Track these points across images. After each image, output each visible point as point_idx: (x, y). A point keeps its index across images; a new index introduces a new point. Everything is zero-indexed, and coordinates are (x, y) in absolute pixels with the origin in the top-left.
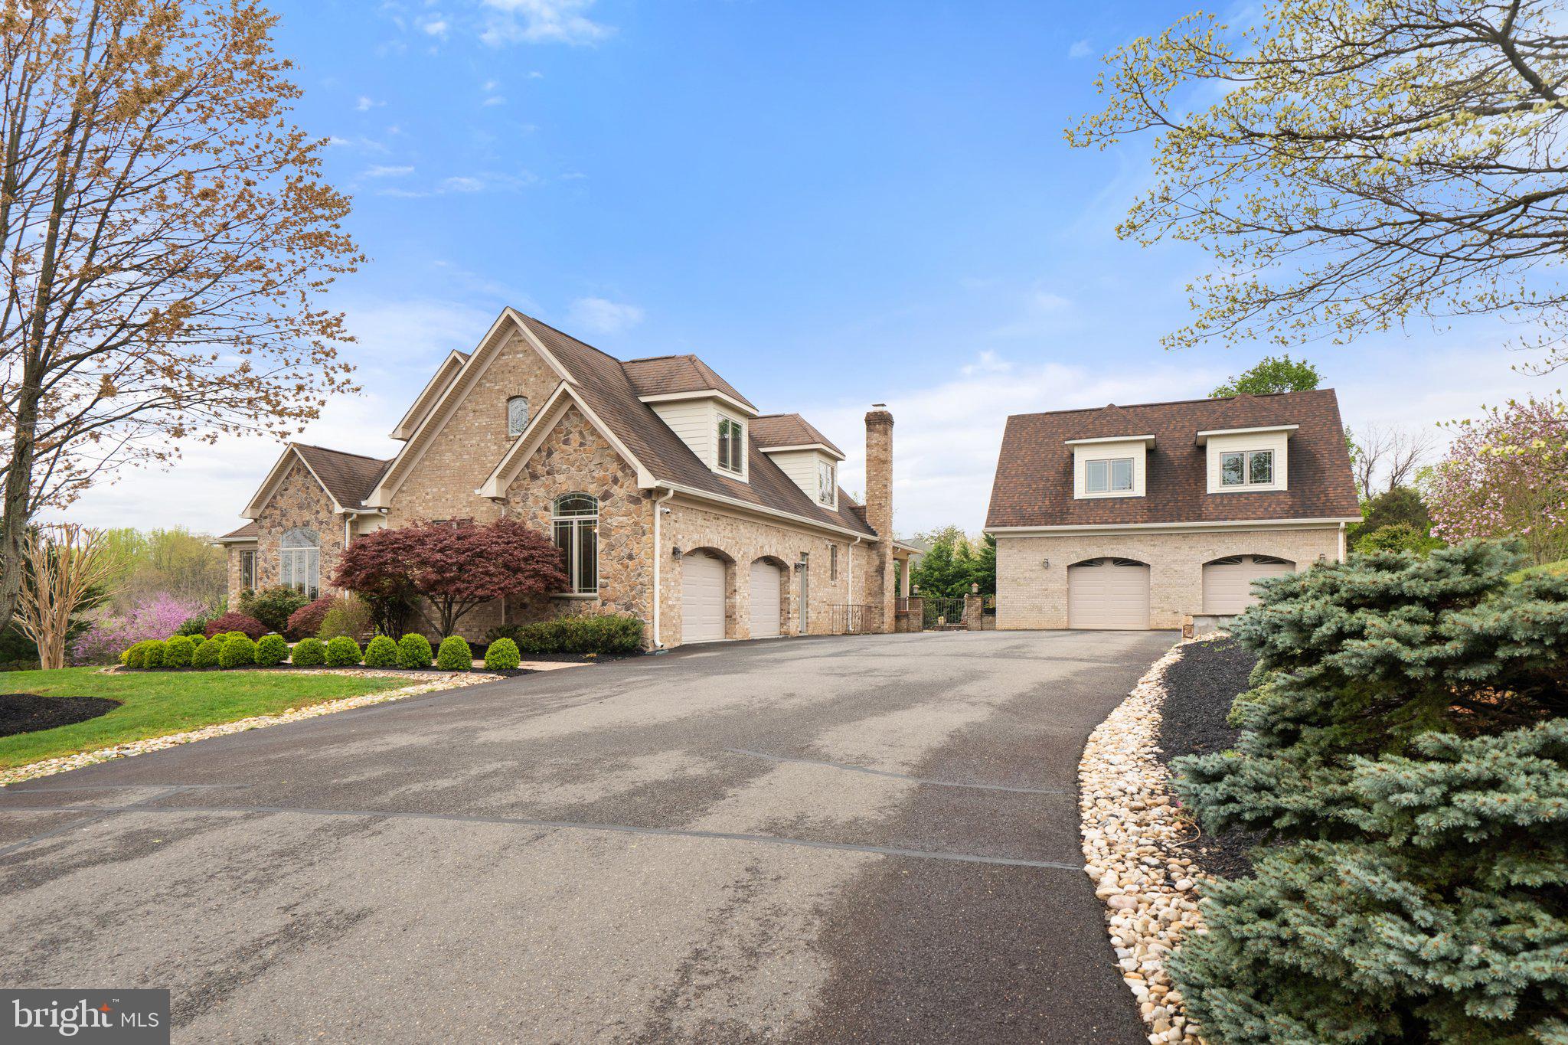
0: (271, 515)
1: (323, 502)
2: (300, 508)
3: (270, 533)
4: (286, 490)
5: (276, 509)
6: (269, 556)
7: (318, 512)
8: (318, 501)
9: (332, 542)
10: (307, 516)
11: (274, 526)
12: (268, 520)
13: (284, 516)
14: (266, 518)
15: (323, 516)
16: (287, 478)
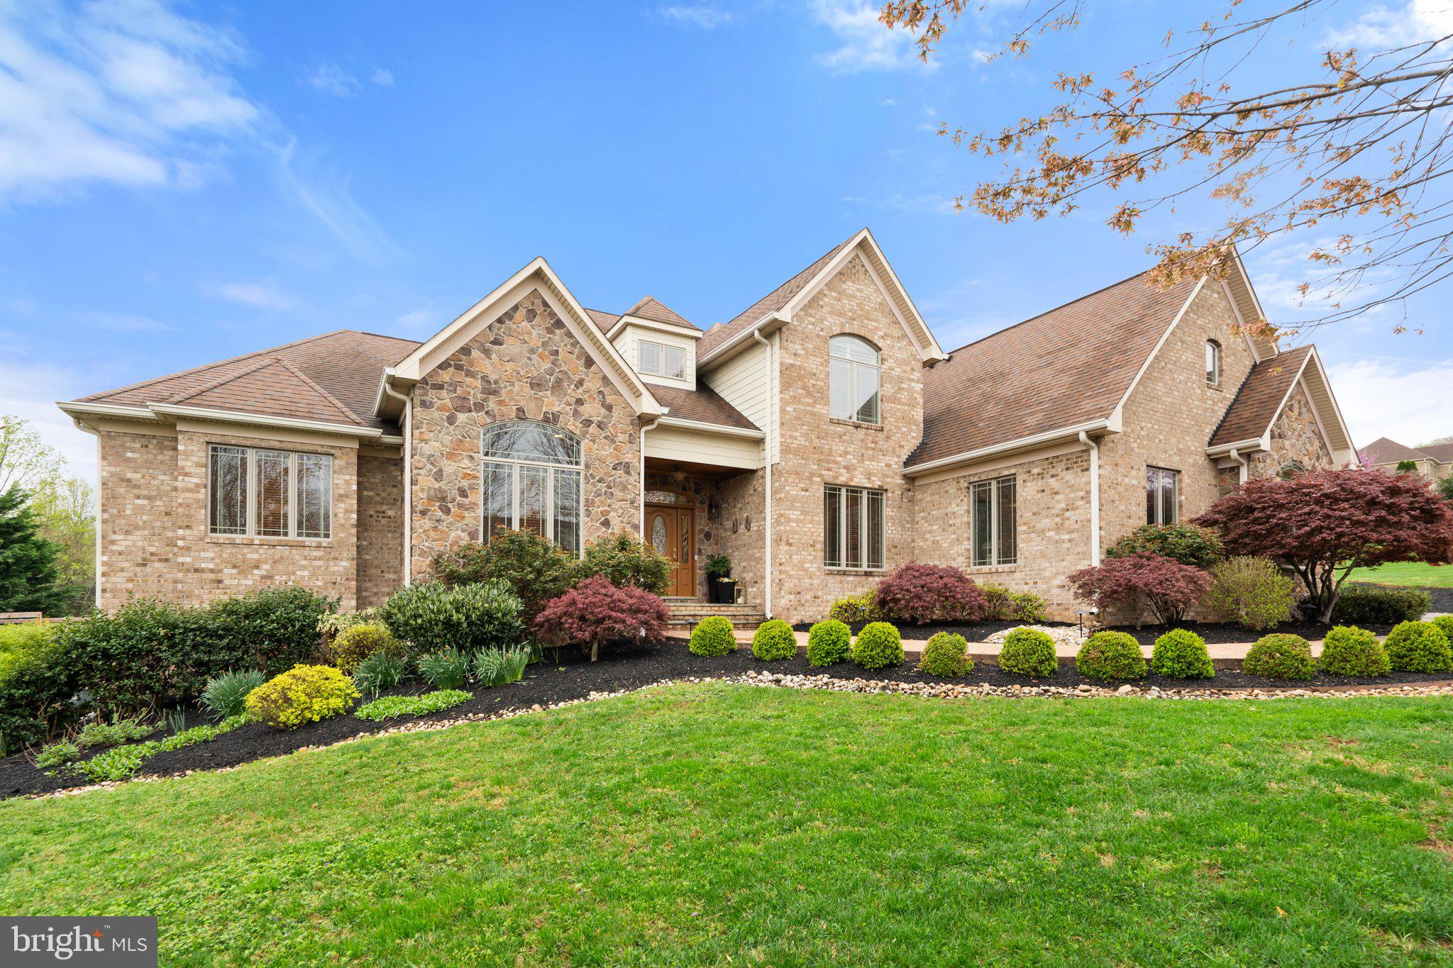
0: (454, 386)
1: (592, 384)
2: (537, 384)
3: (451, 420)
4: (497, 342)
5: (469, 374)
6: (449, 467)
7: (580, 402)
8: (581, 383)
9: (611, 462)
10: (553, 404)
11: (463, 405)
12: (444, 393)
13: (495, 393)
14: (441, 387)
15: (592, 409)
16: (500, 321)
